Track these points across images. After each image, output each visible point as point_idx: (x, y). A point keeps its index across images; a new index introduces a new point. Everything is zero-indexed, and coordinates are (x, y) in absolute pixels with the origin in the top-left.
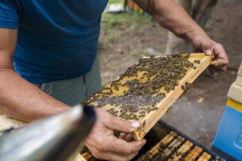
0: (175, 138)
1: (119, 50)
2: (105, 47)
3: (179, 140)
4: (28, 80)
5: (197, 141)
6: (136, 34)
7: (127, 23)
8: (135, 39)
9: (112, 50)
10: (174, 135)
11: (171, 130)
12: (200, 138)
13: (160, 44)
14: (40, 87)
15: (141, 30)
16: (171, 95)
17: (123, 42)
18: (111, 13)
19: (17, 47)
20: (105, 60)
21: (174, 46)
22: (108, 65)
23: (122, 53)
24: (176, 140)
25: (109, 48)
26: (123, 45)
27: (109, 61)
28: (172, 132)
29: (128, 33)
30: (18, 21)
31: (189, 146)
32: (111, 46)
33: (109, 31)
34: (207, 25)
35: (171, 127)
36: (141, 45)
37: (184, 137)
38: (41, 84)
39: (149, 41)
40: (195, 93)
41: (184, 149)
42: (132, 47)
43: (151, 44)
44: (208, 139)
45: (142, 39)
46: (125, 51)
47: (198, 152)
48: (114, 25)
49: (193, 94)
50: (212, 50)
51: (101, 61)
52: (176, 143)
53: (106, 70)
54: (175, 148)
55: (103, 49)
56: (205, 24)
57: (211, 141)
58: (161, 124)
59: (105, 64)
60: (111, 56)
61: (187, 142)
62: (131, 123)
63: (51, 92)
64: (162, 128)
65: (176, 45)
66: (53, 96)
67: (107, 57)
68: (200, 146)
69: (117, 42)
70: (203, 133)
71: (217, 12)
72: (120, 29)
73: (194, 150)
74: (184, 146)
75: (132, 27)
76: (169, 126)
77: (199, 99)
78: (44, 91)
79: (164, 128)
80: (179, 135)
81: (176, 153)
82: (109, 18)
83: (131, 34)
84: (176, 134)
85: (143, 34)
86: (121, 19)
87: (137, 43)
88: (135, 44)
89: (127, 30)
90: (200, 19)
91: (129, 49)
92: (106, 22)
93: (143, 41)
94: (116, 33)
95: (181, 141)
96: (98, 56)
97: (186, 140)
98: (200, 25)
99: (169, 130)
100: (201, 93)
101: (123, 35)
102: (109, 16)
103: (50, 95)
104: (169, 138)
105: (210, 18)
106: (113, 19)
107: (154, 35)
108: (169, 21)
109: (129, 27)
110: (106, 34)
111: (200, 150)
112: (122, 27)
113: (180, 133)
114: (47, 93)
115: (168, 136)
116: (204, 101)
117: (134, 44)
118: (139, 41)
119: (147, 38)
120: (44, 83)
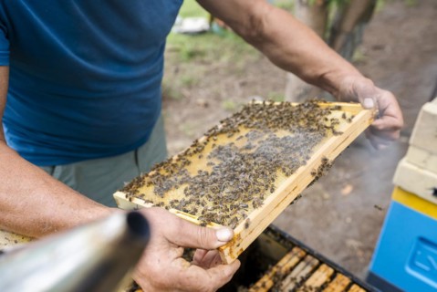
0: (302, 259)
1: (201, 101)
2: (175, 95)
3: (308, 264)
4: (29, 160)
5: (341, 265)
6: (232, 71)
7: (214, 51)
8: (230, 80)
9: (188, 102)
10: (299, 255)
11: (294, 246)
12: (347, 258)
13: (275, 88)
14: (52, 173)
15: (240, 64)
16: (294, 182)
17: (208, 85)
18: (186, 33)
19: (7, 100)
20: (177, 118)
21: (298, 92)
22: (182, 127)
23: (206, 105)
24: (302, 264)
25: (183, 96)
26: (208, 91)
27: (184, 121)
28: (295, 250)
29: (217, 70)
30: (8, 52)
31: (326, 273)
32: (186, 92)
33: (184, 66)
34: (357, 55)
35: (294, 239)
36: (239, 91)
37: (317, 258)
38: (54, 167)
39: (254, 83)
40: (337, 177)
41: (317, 280)
42: (224, 94)
43: (258, 88)
44: (362, 260)
45: (242, 80)
46: (212, 102)
47: (343, 285)
48: (192, 55)
49: (333, 179)
50: (375, 99)
51: (167, 120)
52: (303, 269)
53: (177, 136)
54: (302, 278)
55: (171, 99)
56: (352, 54)
57: (366, 264)
58: (276, 236)
59: (176, 126)
60: (186, 112)
61: (324, 267)
62: (215, 231)
63: (72, 182)
64: (278, 241)
65: (302, 91)
66: (76, 190)
67: (180, 113)
68: (346, 273)
69: (197, 86)
70: (352, 249)
71: (373, 33)
72: (203, 63)
73: (335, 280)
74: (317, 274)
75: (225, 59)
76: (290, 237)
77: (344, 187)
78: (60, 179)
79: (282, 242)
80: (308, 253)
81: (302, 288)
82: (182, 44)
83: (222, 72)
84: (303, 253)
85: (243, 72)
86: (204, 44)
87: (233, 87)
88: (229, 89)
89: (215, 64)
90: (344, 45)
91: (218, 98)
92: (177, 50)
93: (243, 84)
94: (194, 70)
95: (312, 266)
96: (163, 112)
97: (321, 263)
98: (344, 56)
99: (290, 245)
100: (348, 176)
101: (207, 74)
102: (183, 38)
103: (72, 187)
104: (290, 260)
105: (361, 42)
106: (189, 45)
107: (263, 72)
108: (291, 54)
109: (218, 58)
110: (177, 71)
111: (347, 281)
112: (206, 59)
113: (310, 250)
114: (66, 183)
115: (289, 256)
116: (353, 192)
117: (227, 90)
118: (237, 84)
119: (251, 78)
120: (59, 164)
